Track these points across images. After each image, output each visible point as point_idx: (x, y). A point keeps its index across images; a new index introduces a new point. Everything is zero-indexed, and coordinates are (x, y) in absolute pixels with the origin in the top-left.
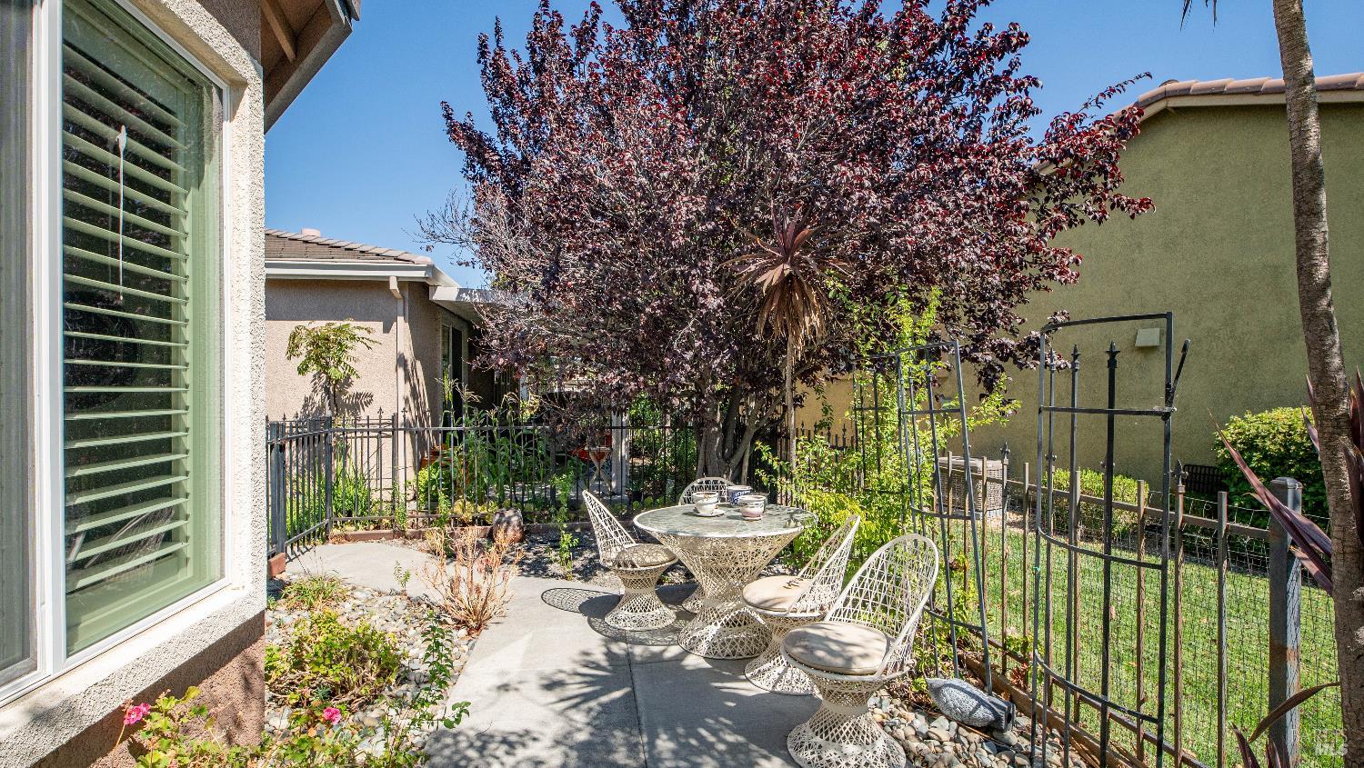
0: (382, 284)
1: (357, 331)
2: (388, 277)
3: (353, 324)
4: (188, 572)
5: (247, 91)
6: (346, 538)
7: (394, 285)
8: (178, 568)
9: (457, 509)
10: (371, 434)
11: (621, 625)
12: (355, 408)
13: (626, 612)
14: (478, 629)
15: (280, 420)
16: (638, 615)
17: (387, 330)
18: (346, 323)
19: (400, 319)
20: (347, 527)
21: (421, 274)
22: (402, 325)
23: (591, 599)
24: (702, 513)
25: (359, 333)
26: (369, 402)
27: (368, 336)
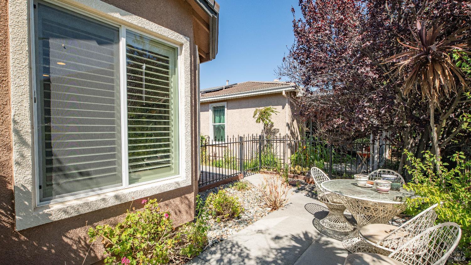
0: (280, 94)
1: (273, 109)
2: (282, 91)
3: (272, 107)
4: (173, 172)
5: (184, 46)
6: (264, 172)
7: (284, 93)
8: (170, 170)
9: (296, 169)
10: (278, 141)
11: (324, 225)
12: (274, 133)
13: (327, 220)
14: (275, 209)
15: (242, 136)
16: (332, 223)
17: (283, 108)
18: (269, 107)
19: (287, 104)
20: (265, 169)
21: (293, 88)
22: (287, 106)
23: (323, 211)
24: (359, 185)
25: (274, 110)
26: (278, 132)
27: (276, 110)
